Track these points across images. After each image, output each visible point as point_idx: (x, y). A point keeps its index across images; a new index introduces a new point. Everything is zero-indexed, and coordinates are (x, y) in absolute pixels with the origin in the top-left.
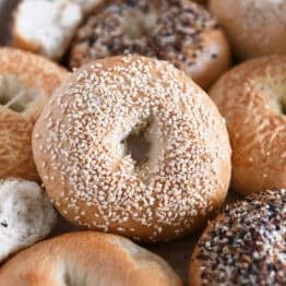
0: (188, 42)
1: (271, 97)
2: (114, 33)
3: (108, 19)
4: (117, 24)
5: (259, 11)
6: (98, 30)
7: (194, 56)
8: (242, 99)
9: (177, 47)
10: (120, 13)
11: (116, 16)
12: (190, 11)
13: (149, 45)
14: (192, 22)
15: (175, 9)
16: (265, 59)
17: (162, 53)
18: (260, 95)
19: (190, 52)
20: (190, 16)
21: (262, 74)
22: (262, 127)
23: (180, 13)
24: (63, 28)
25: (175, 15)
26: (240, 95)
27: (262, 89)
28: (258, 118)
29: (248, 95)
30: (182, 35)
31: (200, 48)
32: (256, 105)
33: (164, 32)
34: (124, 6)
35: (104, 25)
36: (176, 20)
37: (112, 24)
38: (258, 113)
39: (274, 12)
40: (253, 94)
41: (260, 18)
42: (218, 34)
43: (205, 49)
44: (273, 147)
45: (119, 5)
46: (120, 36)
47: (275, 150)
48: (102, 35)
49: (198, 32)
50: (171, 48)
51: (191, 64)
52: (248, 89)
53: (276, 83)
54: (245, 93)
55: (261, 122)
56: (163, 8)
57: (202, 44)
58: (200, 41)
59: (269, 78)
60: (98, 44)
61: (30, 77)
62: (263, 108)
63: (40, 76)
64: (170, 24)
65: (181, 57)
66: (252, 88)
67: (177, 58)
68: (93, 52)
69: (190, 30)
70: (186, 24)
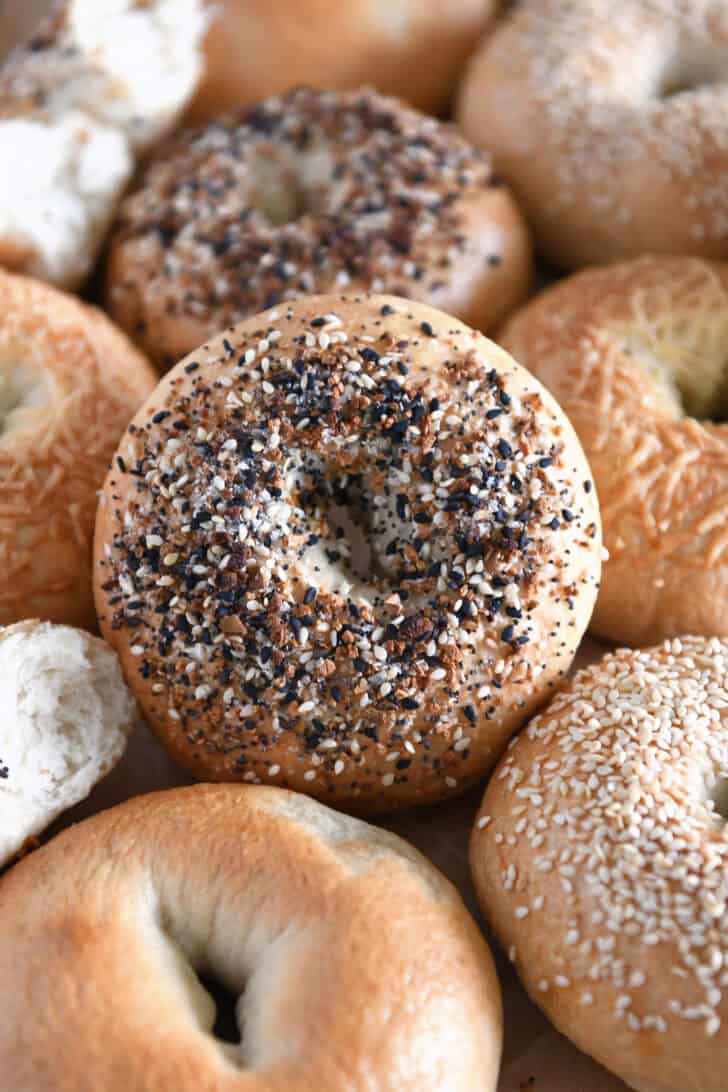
0: (426, 228)
1: (653, 372)
2: (225, 210)
3: (204, 172)
4: (231, 183)
5: (599, 135)
6: (182, 203)
7: (444, 263)
8: (581, 385)
9: (400, 243)
10: (236, 153)
11: (224, 160)
12: (422, 142)
13: (325, 241)
14: (430, 170)
15: (382, 139)
16: (622, 270)
17: (358, 260)
18: (626, 372)
19: (434, 254)
20: (426, 156)
21: (623, 312)
22: (641, 457)
23: (397, 149)
24: (86, 197)
25: (385, 155)
26: (576, 372)
27: (627, 352)
28: (629, 433)
29: (596, 373)
30: (409, 210)
31: (458, 241)
32: (619, 398)
33: (360, 202)
34: (244, 131)
35: (195, 187)
36: (389, 168)
37: (218, 183)
38: (629, 419)
39: (637, 135)
40: (608, 371)
41: (604, 152)
42: (497, 200)
43: (469, 245)
44: (676, 506)
45: (231, 130)
46: (243, 217)
47: (680, 516)
48: (195, 214)
49: (449, 199)
50: (381, 245)
51: (436, 286)
52: (593, 357)
53: (660, 333)
54: (587, 370)
55: (638, 443)
56: (350, 135)
57: (461, 231)
58: (455, 222)
59: (641, 323)
60: (185, 240)
61: (13, 340)
62: (638, 404)
63: (41, 335)
64: (371, 179)
65: (409, 268)
66: (603, 352)
67: (399, 272)
68: (173, 261)
69: (428, 196)
70: (416, 177)
